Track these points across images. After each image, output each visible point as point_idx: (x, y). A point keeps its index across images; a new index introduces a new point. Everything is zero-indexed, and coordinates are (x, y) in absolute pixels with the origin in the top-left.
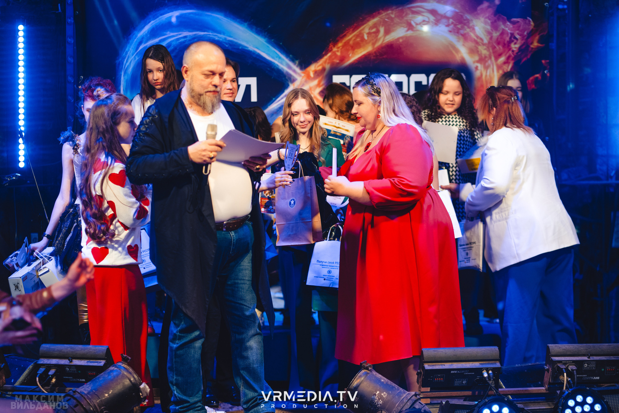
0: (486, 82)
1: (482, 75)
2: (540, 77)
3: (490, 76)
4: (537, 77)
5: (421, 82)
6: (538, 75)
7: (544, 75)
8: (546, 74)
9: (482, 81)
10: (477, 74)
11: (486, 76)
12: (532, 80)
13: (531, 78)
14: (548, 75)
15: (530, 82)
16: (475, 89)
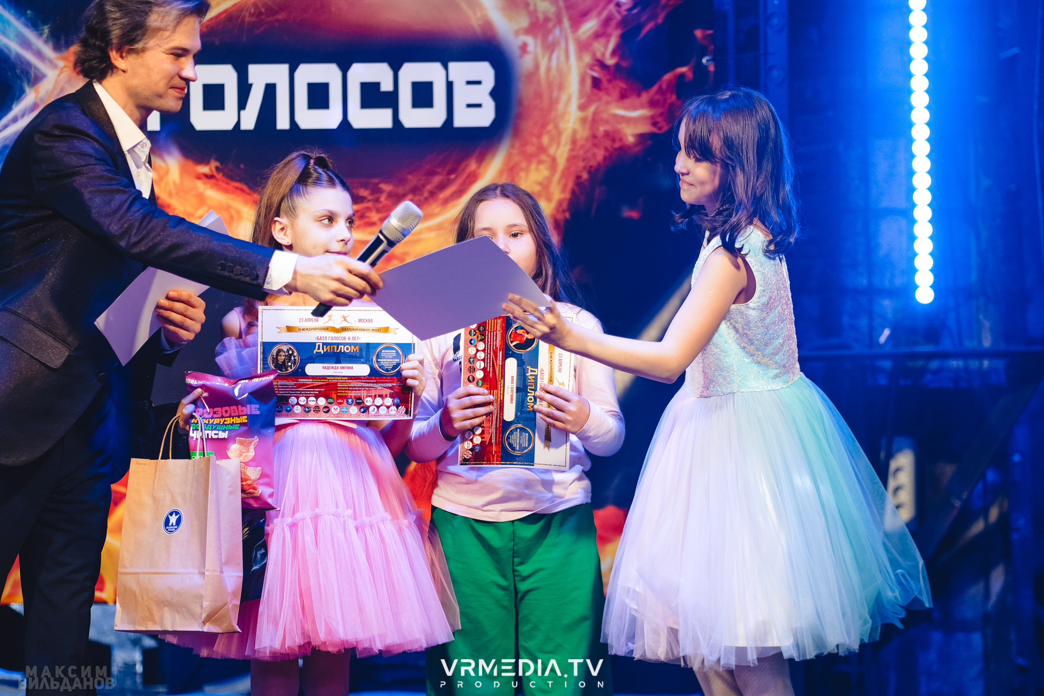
0: (550, 85)
1: (537, 67)
2: (690, 75)
3: (558, 69)
4: (682, 75)
5: (377, 85)
6: (683, 69)
7: (700, 70)
8: (705, 67)
9: (539, 83)
10: (525, 64)
11: (548, 69)
12: (670, 83)
13: (667, 77)
14: (712, 68)
15: (664, 86)
16: (520, 103)
